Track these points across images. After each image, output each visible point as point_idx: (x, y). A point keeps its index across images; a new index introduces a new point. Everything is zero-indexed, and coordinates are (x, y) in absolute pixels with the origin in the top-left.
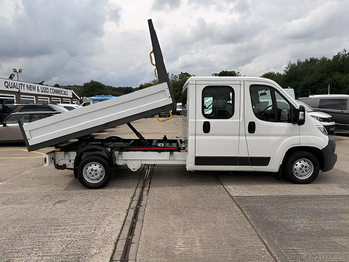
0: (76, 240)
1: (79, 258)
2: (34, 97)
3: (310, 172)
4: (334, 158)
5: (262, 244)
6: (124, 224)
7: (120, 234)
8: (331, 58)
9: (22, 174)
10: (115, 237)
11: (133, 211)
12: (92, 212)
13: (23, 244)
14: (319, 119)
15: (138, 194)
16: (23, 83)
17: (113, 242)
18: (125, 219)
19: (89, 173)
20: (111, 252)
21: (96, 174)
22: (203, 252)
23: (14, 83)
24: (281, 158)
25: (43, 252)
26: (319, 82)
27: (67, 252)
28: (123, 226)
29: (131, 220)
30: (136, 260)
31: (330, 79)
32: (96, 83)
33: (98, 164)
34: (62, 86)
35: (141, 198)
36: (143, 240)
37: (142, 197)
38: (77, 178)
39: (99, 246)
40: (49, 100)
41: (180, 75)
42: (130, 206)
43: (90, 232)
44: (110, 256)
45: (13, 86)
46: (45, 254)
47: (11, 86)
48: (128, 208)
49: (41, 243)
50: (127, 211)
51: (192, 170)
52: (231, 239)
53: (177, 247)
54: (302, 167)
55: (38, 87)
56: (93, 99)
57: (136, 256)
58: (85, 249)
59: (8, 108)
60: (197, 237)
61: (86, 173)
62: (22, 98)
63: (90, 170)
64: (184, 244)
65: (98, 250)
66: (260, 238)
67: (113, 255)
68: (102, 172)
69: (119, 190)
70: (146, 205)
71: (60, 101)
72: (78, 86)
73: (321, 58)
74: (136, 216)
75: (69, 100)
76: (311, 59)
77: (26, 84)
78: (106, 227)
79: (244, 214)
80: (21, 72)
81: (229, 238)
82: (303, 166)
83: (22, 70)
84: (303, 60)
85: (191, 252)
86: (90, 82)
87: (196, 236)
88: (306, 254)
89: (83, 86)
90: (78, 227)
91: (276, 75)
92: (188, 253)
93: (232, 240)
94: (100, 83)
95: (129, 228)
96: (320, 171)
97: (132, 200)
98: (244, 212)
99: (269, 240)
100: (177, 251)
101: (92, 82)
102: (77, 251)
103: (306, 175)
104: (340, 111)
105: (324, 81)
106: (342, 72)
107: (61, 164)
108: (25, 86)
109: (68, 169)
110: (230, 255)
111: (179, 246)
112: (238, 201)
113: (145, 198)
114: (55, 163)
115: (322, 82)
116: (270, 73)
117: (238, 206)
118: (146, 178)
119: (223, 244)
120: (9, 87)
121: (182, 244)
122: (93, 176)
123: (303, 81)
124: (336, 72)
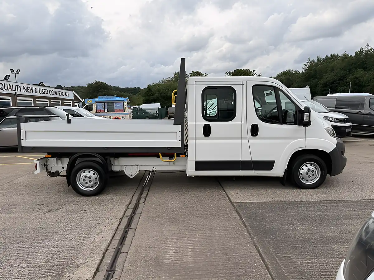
0: (63, 251)
1: (63, 269)
2: (32, 99)
3: (317, 176)
4: (344, 162)
5: (256, 252)
6: (115, 233)
7: (110, 243)
8: (353, 54)
9: (14, 182)
10: (104, 247)
11: (127, 219)
12: (83, 221)
13: (6, 255)
14: (335, 120)
15: (134, 202)
16: (20, 85)
17: (101, 253)
18: (117, 228)
19: (83, 180)
20: (98, 262)
21: (90, 181)
22: (194, 261)
23: (10, 85)
24: (286, 162)
25: (26, 263)
26: (340, 79)
27: (52, 262)
28: (114, 235)
29: (123, 228)
30: (123, 270)
31: (351, 77)
32: (101, 83)
33: (92, 170)
34: (65, 87)
35: (137, 206)
36: (133, 249)
37: (139, 204)
38: (71, 185)
39: (86, 256)
40: (48, 102)
41: (191, 74)
42: (124, 214)
43: (79, 241)
44: (96, 266)
45: (8, 88)
46: (29, 264)
47: (6, 88)
48: (122, 217)
49: (26, 254)
50: (121, 220)
51: (193, 176)
52: (225, 247)
53: (168, 256)
54: (309, 172)
55: (36, 88)
56: (96, 101)
57: (124, 266)
58: (71, 259)
59: (3, 112)
60: (189, 246)
61: (80, 180)
62: (18, 101)
63: (84, 177)
64: (175, 253)
65: (84, 260)
66: (255, 246)
67: (99, 265)
68: (96, 178)
69: (115, 198)
70: (141, 213)
71: (61, 103)
72: (82, 87)
73: (342, 54)
74: (129, 225)
75: (71, 103)
76: (331, 55)
77: (23, 85)
78: (97, 236)
79: (243, 221)
80: (19, 72)
81: (223, 247)
82: (310, 170)
83: (19, 70)
84: (323, 56)
85: (181, 261)
86: (94, 82)
87: (189, 244)
88: (301, 261)
89: (86, 86)
90: (66, 237)
91: (294, 73)
92: (177, 262)
93: (226, 249)
94: (105, 83)
95: (120, 237)
96: (328, 175)
97: (127, 209)
98: (243, 220)
99: (264, 248)
100: (167, 260)
101: (96, 83)
102: (63, 261)
103: (312, 180)
104: (357, 111)
105: (345, 78)
106: (365, 69)
107: (54, 170)
108: (22, 88)
109: (62, 176)
110: (221, 263)
111: (170, 255)
112: (238, 208)
113: (141, 206)
114: (47, 170)
115: (342, 80)
116: (288, 70)
117: (238, 213)
118: (145, 184)
119: (216, 253)
120: (4, 89)
121: (173, 253)
122: (87, 183)
123: (323, 79)
124: (358, 69)
